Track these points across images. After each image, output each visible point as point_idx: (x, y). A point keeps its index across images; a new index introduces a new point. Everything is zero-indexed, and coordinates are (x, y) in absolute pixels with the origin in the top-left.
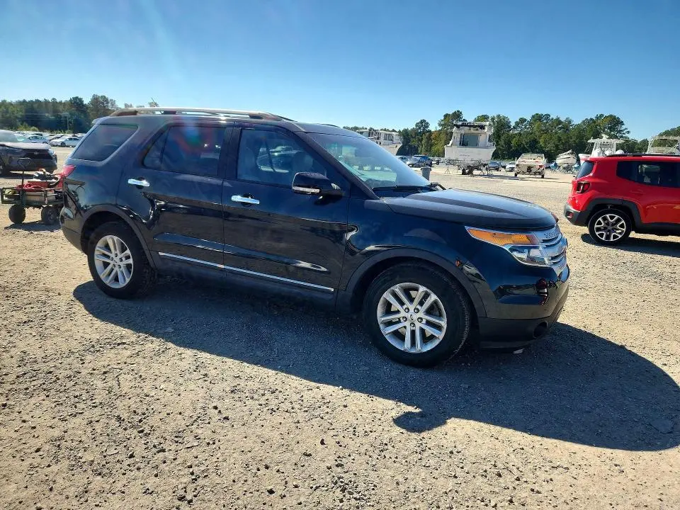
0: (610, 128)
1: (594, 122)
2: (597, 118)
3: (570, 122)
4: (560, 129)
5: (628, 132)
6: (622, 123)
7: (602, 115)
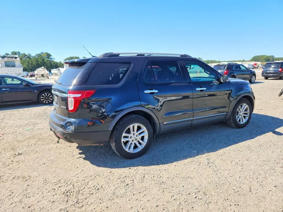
0: (47, 57)
1: (41, 55)
2: (41, 53)
3: (30, 55)
4: (27, 58)
5: (54, 59)
6: (51, 56)
7: (43, 53)
